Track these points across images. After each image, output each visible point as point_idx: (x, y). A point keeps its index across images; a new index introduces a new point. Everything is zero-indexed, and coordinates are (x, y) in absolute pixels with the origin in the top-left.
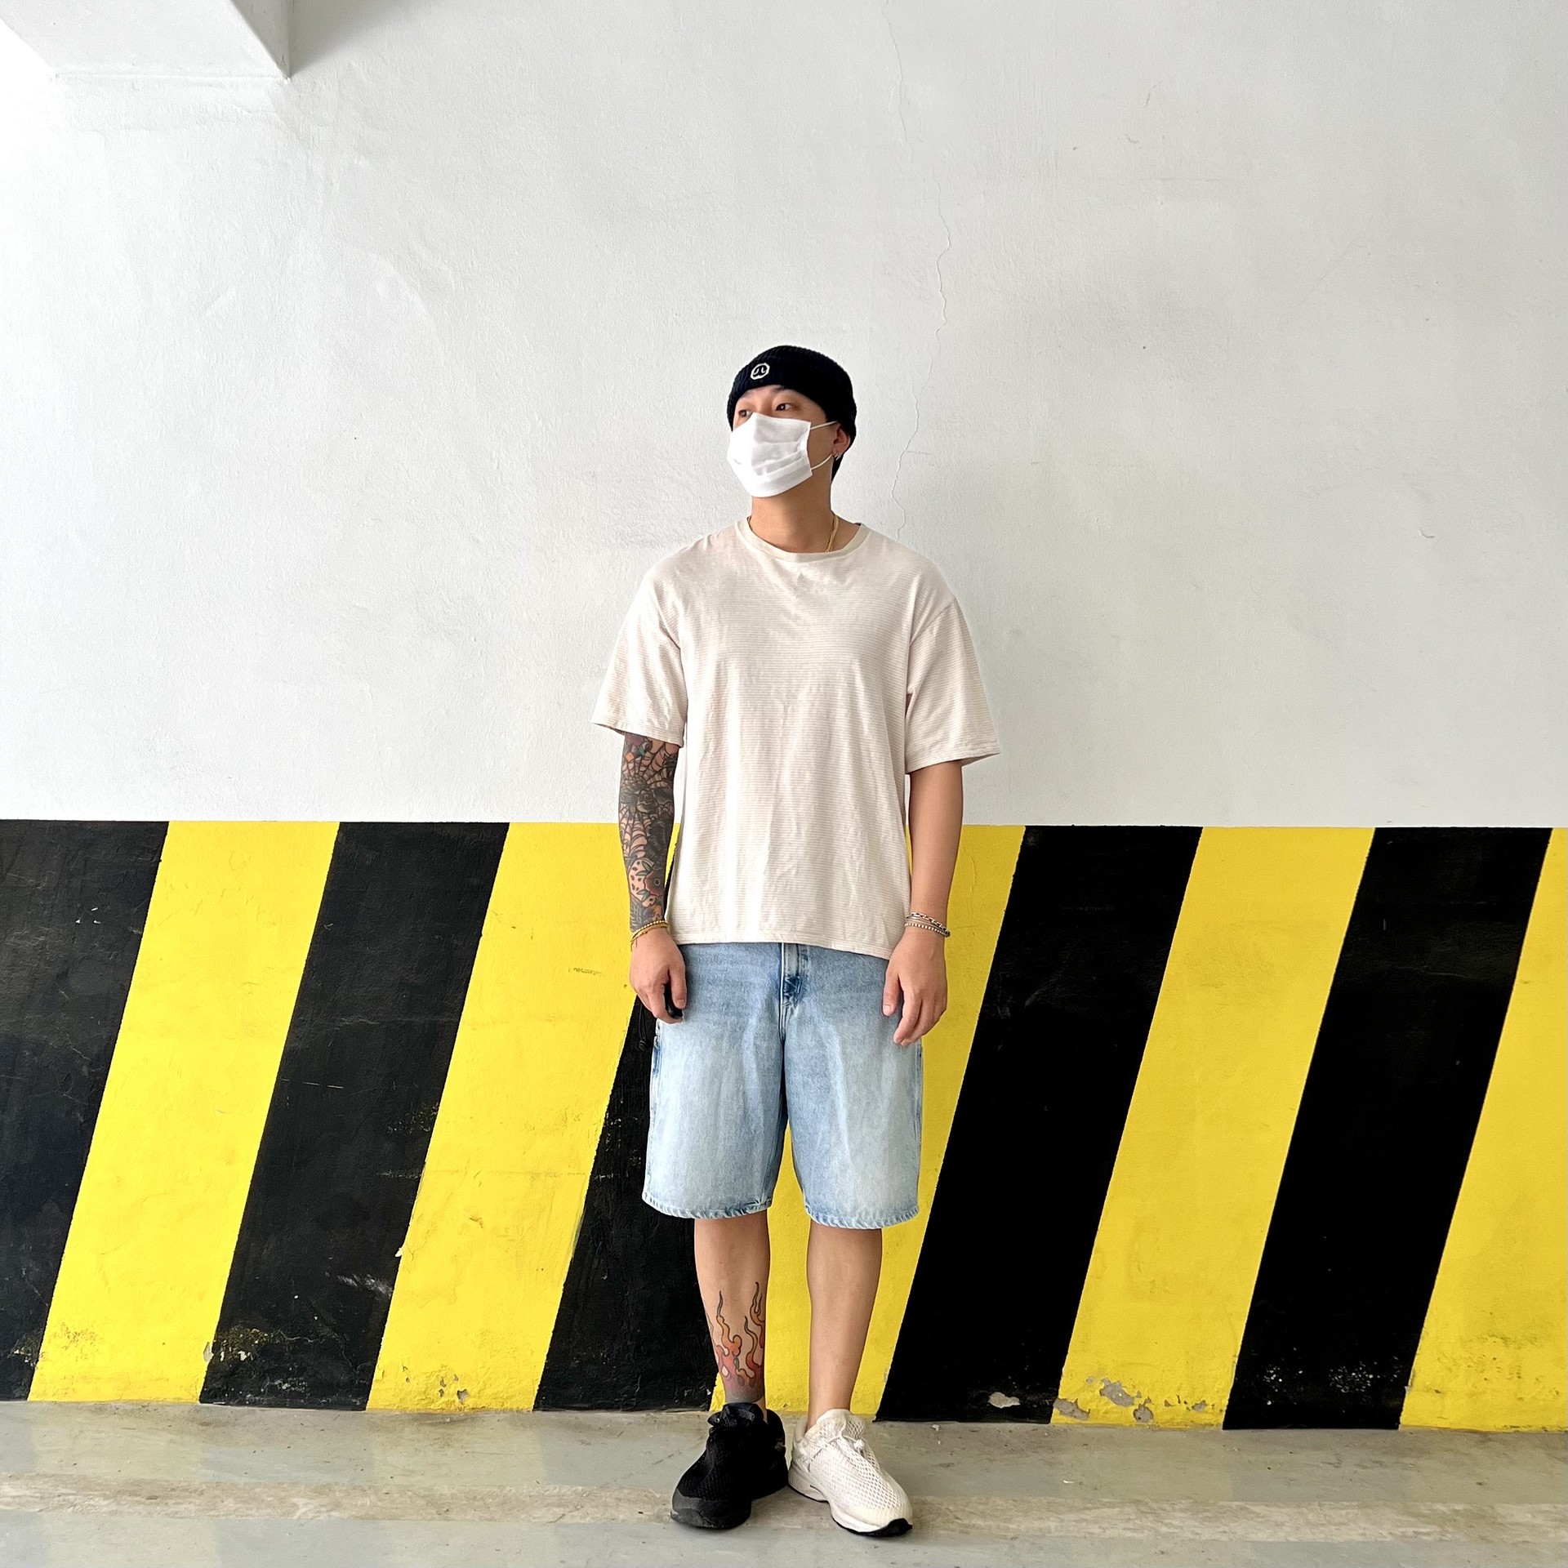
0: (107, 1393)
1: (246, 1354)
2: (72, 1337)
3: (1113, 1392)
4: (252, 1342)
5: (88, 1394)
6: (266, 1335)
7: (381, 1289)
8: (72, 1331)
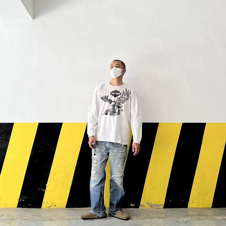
0: (3, 207)
1: (24, 200)
3: (148, 203)
6: (27, 197)
7: (43, 190)
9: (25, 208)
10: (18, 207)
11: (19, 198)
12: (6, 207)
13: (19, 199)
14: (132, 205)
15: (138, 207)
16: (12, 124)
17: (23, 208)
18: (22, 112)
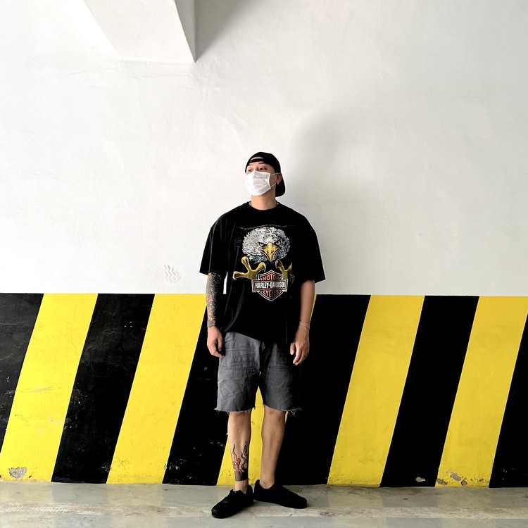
0: (132, 481)
1: (178, 467)
3: (454, 476)
4: (180, 463)
5: (126, 481)
6: (184, 461)
7: (221, 446)
8: (121, 460)
9: (180, 484)
10: (164, 482)
11: (167, 463)
12: (139, 482)
13: (168, 466)
14: (419, 480)
15: (434, 485)
16: (151, 297)
17: (176, 484)
18: (171, 270)
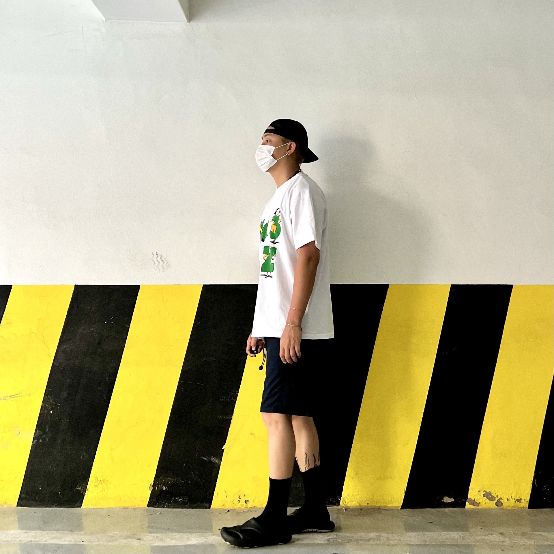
0: (112, 504)
1: (165, 487)
2: (99, 482)
3: (488, 495)
4: (168, 483)
5: (105, 505)
6: (173, 480)
7: (216, 461)
8: (99, 479)
10: (149, 505)
11: (152, 482)
12: (120, 505)
13: (154, 485)
14: (447, 500)
15: (463, 506)
16: (136, 289)
17: (163, 507)
18: (159, 257)
